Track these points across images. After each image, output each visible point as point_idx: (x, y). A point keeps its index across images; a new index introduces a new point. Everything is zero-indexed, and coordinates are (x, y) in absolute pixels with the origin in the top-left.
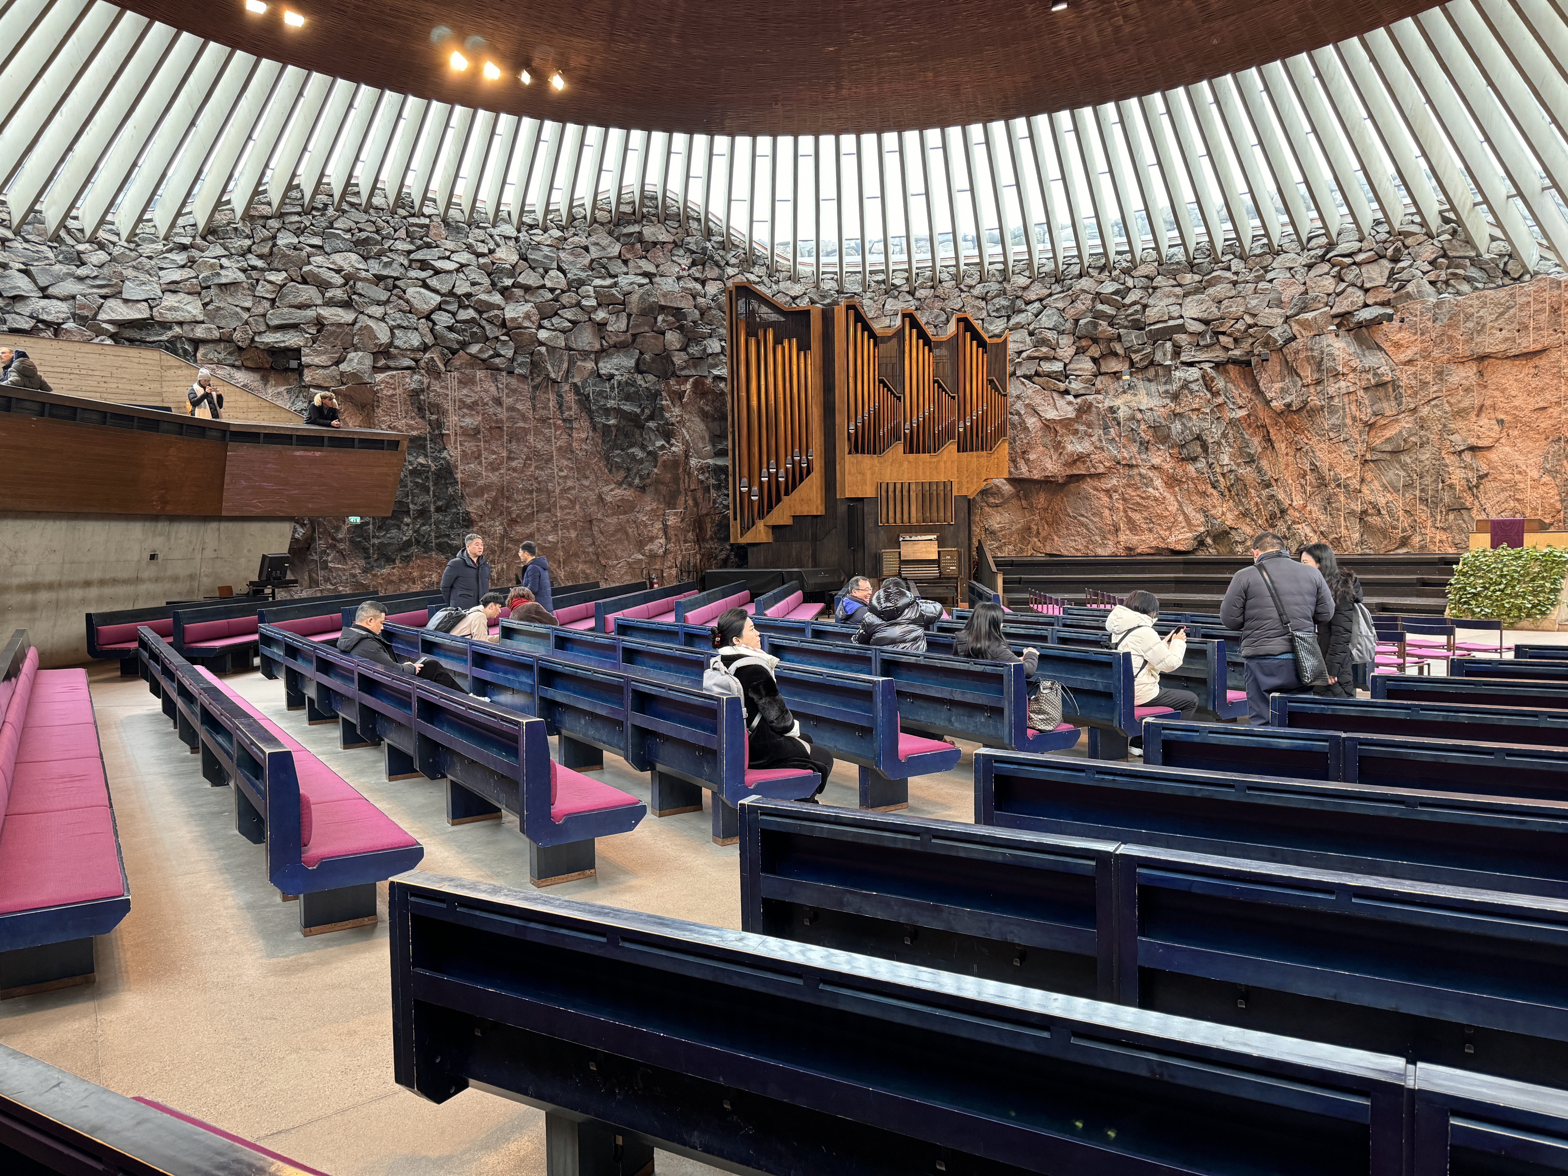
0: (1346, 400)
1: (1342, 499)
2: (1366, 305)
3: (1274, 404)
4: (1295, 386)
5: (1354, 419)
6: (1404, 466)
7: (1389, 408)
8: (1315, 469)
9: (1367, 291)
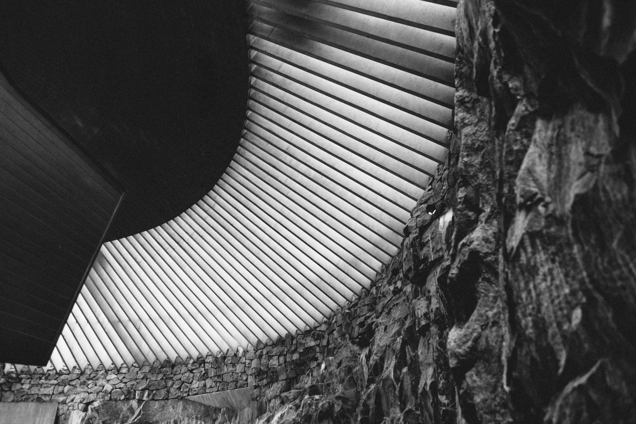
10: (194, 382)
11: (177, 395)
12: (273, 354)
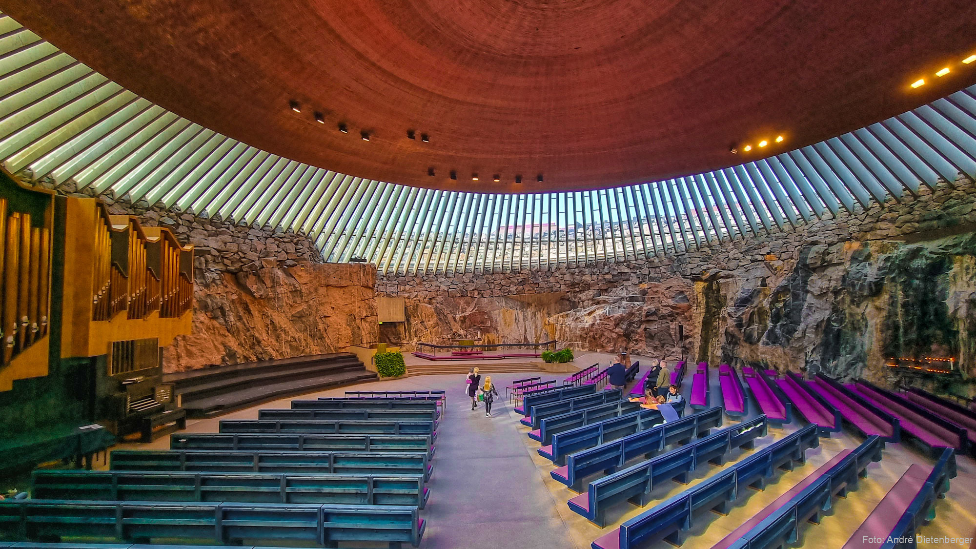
0: (283, 295)
1: (283, 335)
2: (288, 259)
3: (255, 294)
4: (263, 287)
5: (286, 303)
6: (303, 323)
7: (298, 300)
8: (272, 323)
9: (287, 253)
10: (512, 286)
11: (499, 294)
12: (587, 273)
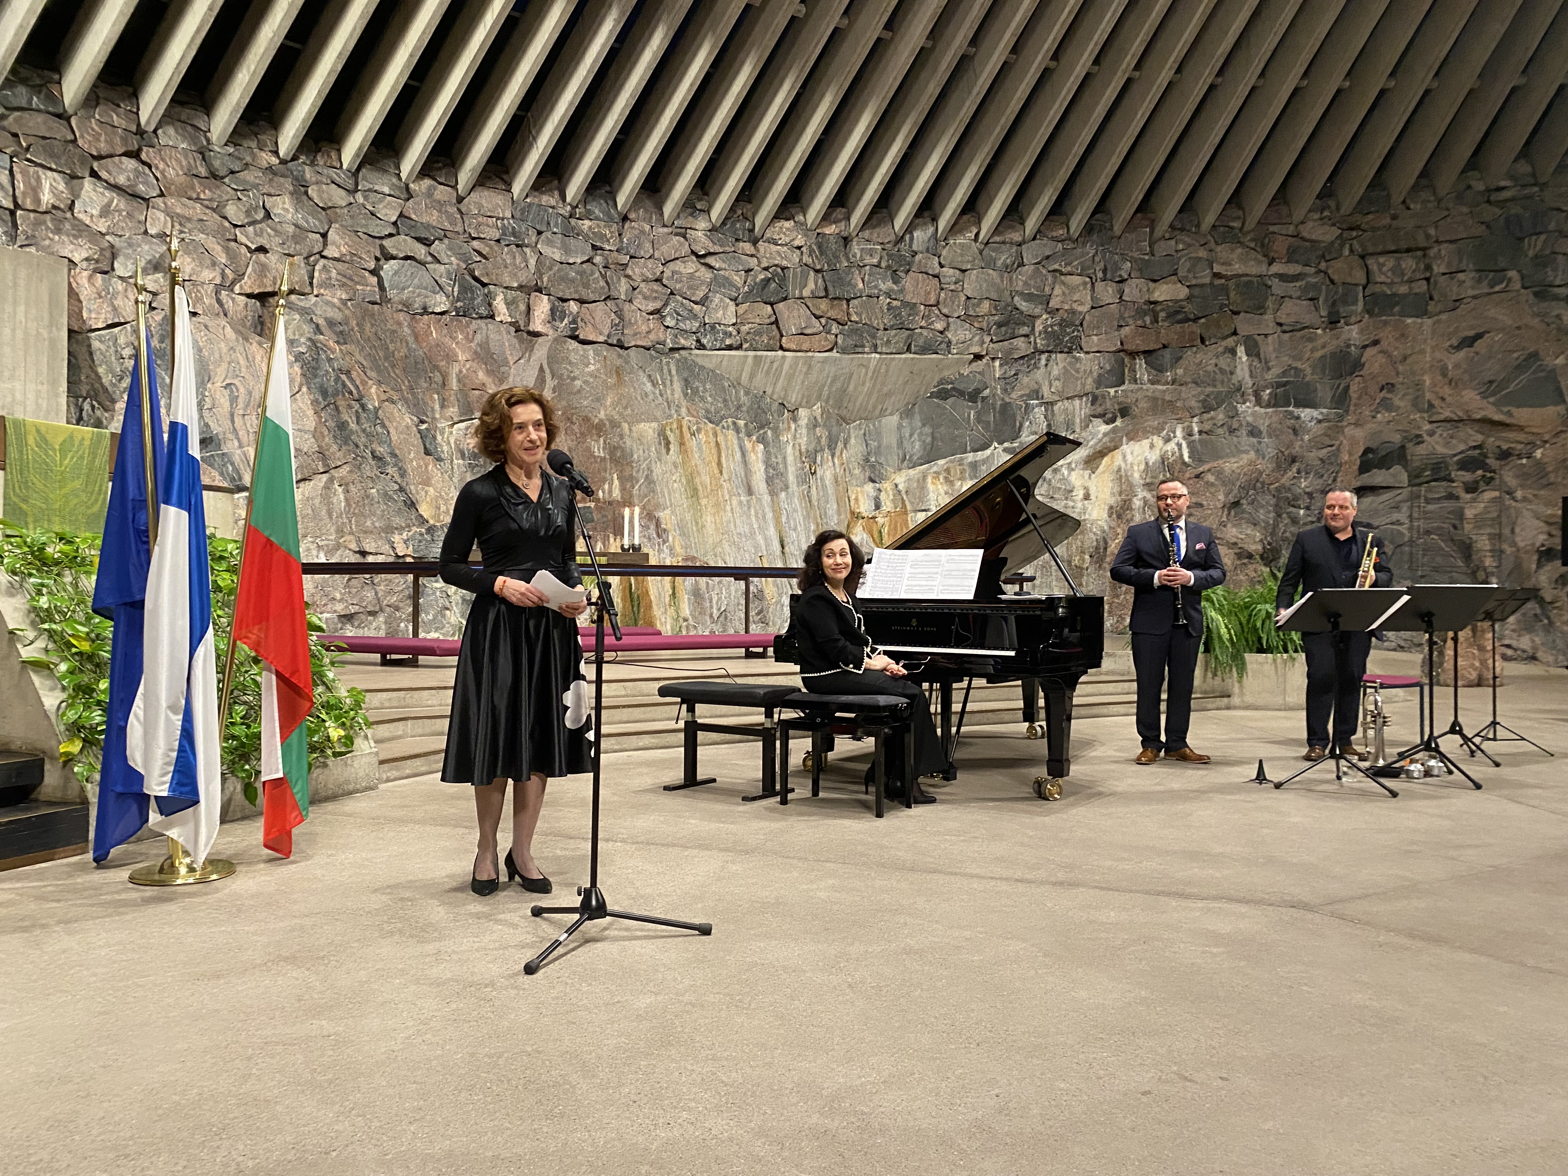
10: (716, 299)
11: (652, 336)
12: (1073, 268)
